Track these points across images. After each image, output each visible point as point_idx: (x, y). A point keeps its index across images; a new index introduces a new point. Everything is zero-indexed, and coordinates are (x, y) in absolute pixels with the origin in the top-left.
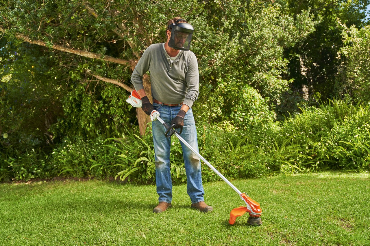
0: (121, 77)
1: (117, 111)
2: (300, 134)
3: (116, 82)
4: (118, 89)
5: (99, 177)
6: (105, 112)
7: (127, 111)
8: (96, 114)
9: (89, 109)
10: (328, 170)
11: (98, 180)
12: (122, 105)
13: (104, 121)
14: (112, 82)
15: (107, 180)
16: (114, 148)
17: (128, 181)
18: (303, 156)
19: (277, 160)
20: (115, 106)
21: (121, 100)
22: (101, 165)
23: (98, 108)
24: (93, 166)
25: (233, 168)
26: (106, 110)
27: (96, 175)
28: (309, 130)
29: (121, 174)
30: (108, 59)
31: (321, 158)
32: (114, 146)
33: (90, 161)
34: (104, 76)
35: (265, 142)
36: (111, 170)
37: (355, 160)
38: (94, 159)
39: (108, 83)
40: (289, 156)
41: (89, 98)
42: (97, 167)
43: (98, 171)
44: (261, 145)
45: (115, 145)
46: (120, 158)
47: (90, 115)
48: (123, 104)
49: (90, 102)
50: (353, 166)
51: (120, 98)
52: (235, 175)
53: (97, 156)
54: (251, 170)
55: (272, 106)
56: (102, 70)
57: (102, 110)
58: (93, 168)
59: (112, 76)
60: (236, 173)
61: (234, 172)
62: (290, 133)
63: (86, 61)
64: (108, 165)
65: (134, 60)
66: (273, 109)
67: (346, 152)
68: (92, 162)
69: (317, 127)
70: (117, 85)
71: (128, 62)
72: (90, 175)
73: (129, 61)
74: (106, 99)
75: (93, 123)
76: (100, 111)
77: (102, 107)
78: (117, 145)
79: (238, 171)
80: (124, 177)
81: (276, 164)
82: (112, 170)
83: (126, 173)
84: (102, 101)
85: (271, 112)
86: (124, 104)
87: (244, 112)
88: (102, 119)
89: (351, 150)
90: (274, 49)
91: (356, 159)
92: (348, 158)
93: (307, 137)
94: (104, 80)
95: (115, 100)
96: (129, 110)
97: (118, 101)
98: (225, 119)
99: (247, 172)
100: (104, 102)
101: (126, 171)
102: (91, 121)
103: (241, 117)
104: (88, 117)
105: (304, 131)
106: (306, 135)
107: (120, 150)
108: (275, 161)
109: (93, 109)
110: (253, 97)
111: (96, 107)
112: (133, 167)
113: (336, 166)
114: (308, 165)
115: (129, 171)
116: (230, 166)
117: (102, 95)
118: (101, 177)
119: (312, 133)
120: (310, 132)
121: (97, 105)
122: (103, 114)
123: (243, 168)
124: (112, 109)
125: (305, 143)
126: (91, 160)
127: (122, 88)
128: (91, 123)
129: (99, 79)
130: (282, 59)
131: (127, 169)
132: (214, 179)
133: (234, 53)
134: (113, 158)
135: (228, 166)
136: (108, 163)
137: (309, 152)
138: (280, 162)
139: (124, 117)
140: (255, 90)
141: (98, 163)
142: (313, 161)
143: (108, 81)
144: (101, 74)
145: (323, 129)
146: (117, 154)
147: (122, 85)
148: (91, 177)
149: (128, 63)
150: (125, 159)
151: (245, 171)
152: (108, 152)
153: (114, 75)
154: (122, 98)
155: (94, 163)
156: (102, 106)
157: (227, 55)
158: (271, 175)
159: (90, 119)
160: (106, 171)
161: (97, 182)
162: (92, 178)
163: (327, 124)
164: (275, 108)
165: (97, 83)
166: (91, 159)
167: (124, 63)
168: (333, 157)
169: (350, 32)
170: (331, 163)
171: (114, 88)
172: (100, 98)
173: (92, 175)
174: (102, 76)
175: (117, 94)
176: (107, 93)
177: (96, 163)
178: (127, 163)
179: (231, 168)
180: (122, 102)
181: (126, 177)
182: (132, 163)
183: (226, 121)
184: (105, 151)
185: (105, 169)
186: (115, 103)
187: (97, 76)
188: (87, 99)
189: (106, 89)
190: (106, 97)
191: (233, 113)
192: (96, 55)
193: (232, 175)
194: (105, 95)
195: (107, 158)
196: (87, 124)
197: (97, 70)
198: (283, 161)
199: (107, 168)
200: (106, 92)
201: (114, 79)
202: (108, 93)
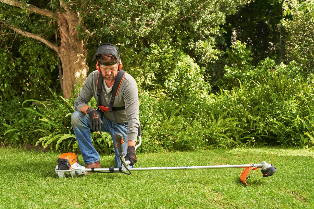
0: (44, 31)
1: (38, 71)
2: (238, 107)
3: (38, 37)
4: (40, 45)
5: (14, 144)
6: (23, 71)
7: (49, 72)
8: (12, 73)
9: (4, 67)
10: (265, 145)
11: (13, 147)
12: (43, 65)
13: (21, 82)
14: (33, 37)
15: (24, 148)
16: (33, 111)
17: (50, 148)
18: (241, 129)
19: (214, 133)
20: (36, 65)
21: (42, 60)
22: (17, 130)
23: (15, 66)
24: (8, 131)
25: (168, 140)
26: (25, 69)
27: (11, 142)
28: (247, 103)
29: (43, 141)
30: (32, 8)
31: (259, 133)
32: (33, 109)
33: (3, 125)
34: (23, 30)
35: (200, 114)
36: (28, 137)
37: (294, 137)
38: (9, 124)
39: (29, 38)
40: (226, 129)
41: (5, 54)
42: (13, 133)
43: (13, 137)
44: (196, 117)
45: (35, 109)
46: (42, 123)
47: (5, 73)
48: (44, 63)
49: (6, 58)
50: (292, 143)
51: (41, 57)
52: (170, 147)
53: (13, 120)
54: (187, 142)
55: (207, 77)
56: (23, 21)
57: (20, 69)
58: (7, 133)
59: (33, 31)
60: (171, 145)
61: (168, 143)
62: (227, 105)
63: (2, 11)
64: (25, 131)
65: (61, 13)
66: (208, 80)
67: (285, 128)
68: (6, 127)
69: (256, 101)
70: (39, 41)
71: (54, 14)
72: (4, 141)
73: (56, 13)
74: (24, 56)
75: (8, 83)
76: (17, 70)
77: (20, 66)
78: (37, 108)
79: (173, 143)
80: (46, 144)
81: (213, 137)
82: (30, 137)
83: (49, 139)
84: (20, 58)
85: (206, 83)
86: (46, 63)
87: (178, 82)
88: (19, 80)
89: (291, 126)
90: (216, 14)
91: (295, 135)
92: (287, 134)
93: (246, 110)
94: (23, 34)
95: (36, 58)
96: (52, 71)
97: (39, 59)
98: (158, 87)
99: (183, 144)
100: (23, 60)
101: (49, 137)
102: (6, 81)
103: (175, 86)
104: (3, 75)
105: (243, 104)
106: (245, 108)
107: (40, 115)
108: (211, 134)
109: (10, 67)
110: (188, 65)
111: (13, 64)
112: (58, 132)
113: (273, 142)
114: (244, 139)
115: (52, 137)
116: (164, 137)
117: (20, 52)
118: (16, 144)
119: (250, 106)
120: (248, 106)
121: (14, 62)
122: (20, 73)
123: (179, 139)
124: (32, 68)
125: (243, 116)
126: (5, 125)
127: (44, 45)
128: (6, 83)
129: (17, 33)
130: (220, 29)
131: (50, 135)
132: (148, 150)
133: (174, 14)
134: (32, 123)
135: (162, 137)
136: (25, 129)
137: (247, 126)
138: (217, 136)
139: (45, 78)
140: (192, 59)
141: (14, 128)
142: (250, 135)
143: (28, 35)
144: (21, 26)
145: (262, 103)
146: (37, 119)
147: (45, 42)
148: (4, 144)
149: (55, 16)
150: (48, 123)
151: (181, 143)
152: (25, 116)
153: (37, 28)
154: (43, 57)
155: (9, 128)
156: (20, 64)
157: (167, 16)
158: (207, 148)
159: (5, 78)
160: (23, 137)
161: (12, 149)
162: (6, 145)
163: (266, 97)
164: (210, 79)
165: (16, 37)
166: (5, 123)
167: (50, 15)
168: (272, 132)
169: (292, 5)
170: (268, 138)
171: (35, 45)
172: (18, 55)
173: (5, 142)
174: (22, 29)
175: (38, 52)
176: (26, 50)
177: (11, 128)
178: (50, 128)
179: (165, 139)
180: (43, 61)
181: (48, 144)
182: (56, 129)
183: (159, 89)
184: (22, 115)
185: (22, 136)
186: (36, 61)
187: (16, 29)
188: (3, 54)
189: (25, 45)
190: (25, 54)
191: (167, 81)
192: (18, 2)
193: (166, 147)
194: (24, 52)
195: (24, 122)
196: (2, 83)
197: (16, 21)
198: (220, 135)
199: (24, 135)
200: (25, 48)
201: (36, 33)
202: (28, 50)
